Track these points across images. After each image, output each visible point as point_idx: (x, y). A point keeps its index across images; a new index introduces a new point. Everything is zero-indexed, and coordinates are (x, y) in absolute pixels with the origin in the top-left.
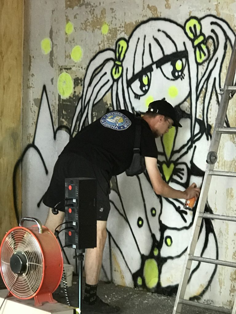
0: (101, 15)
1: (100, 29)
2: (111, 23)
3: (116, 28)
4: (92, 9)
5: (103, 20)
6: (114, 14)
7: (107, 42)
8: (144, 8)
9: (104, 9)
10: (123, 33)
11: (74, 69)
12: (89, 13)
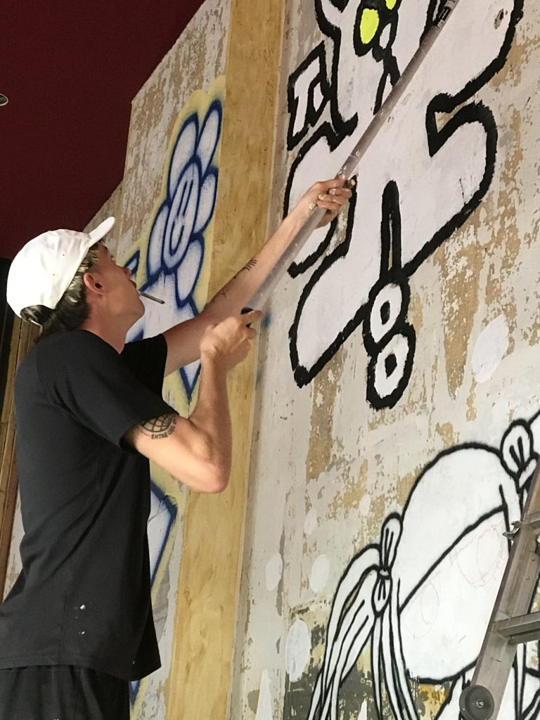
0: (359, 477)
1: (356, 507)
2: (376, 488)
3: (384, 495)
4: (347, 467)
5: (362, 485)
6: (380, 465)
7: (368, 531)
8: (430, 435)
9: (366, 461)
10: (394, 502)
11: (312, 608)
12: (341, 478)
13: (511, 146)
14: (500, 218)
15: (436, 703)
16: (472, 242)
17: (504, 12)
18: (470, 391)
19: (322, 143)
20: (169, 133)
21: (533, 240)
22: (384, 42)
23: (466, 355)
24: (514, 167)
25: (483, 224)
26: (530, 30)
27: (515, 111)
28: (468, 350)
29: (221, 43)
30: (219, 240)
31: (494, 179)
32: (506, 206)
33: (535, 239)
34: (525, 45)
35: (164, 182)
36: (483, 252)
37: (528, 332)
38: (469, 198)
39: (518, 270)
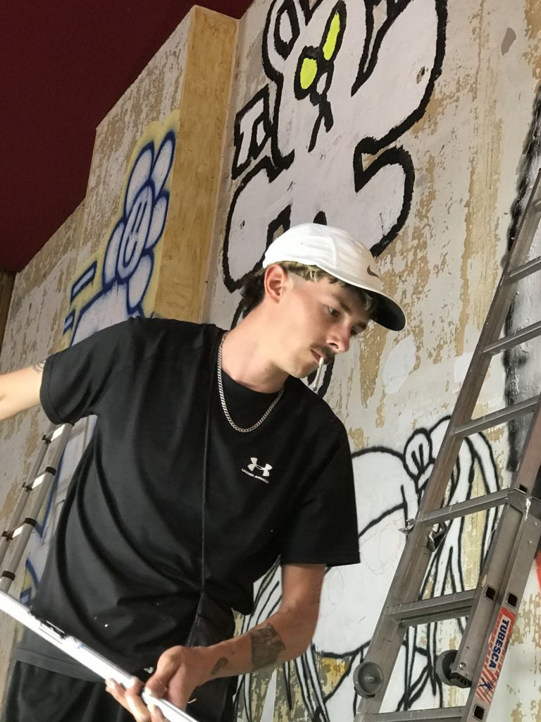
13: (426, 187)
14: (413, 250)
15: (337, 675)
16: (389, 270)
17: (426, 69)
18: (380, 401)
19: (263, 174)
20: (128, 157)
21: (441, 271)
22: (320, 88)
23: (378, 369)
24: (428, 205)
25: (398, 254)
26: (447, 87)
27: (431, 157)
28: (380, 364)
29: (177, 81)
30: (168, 256)
31: (410, 215)
32: (419, 240)
33: (443, 270)
34: (442, 100)
35: (122, 201)
36: (398, 278)
37: (433, 351)
38: (387, 230)
39: (427, 296)
